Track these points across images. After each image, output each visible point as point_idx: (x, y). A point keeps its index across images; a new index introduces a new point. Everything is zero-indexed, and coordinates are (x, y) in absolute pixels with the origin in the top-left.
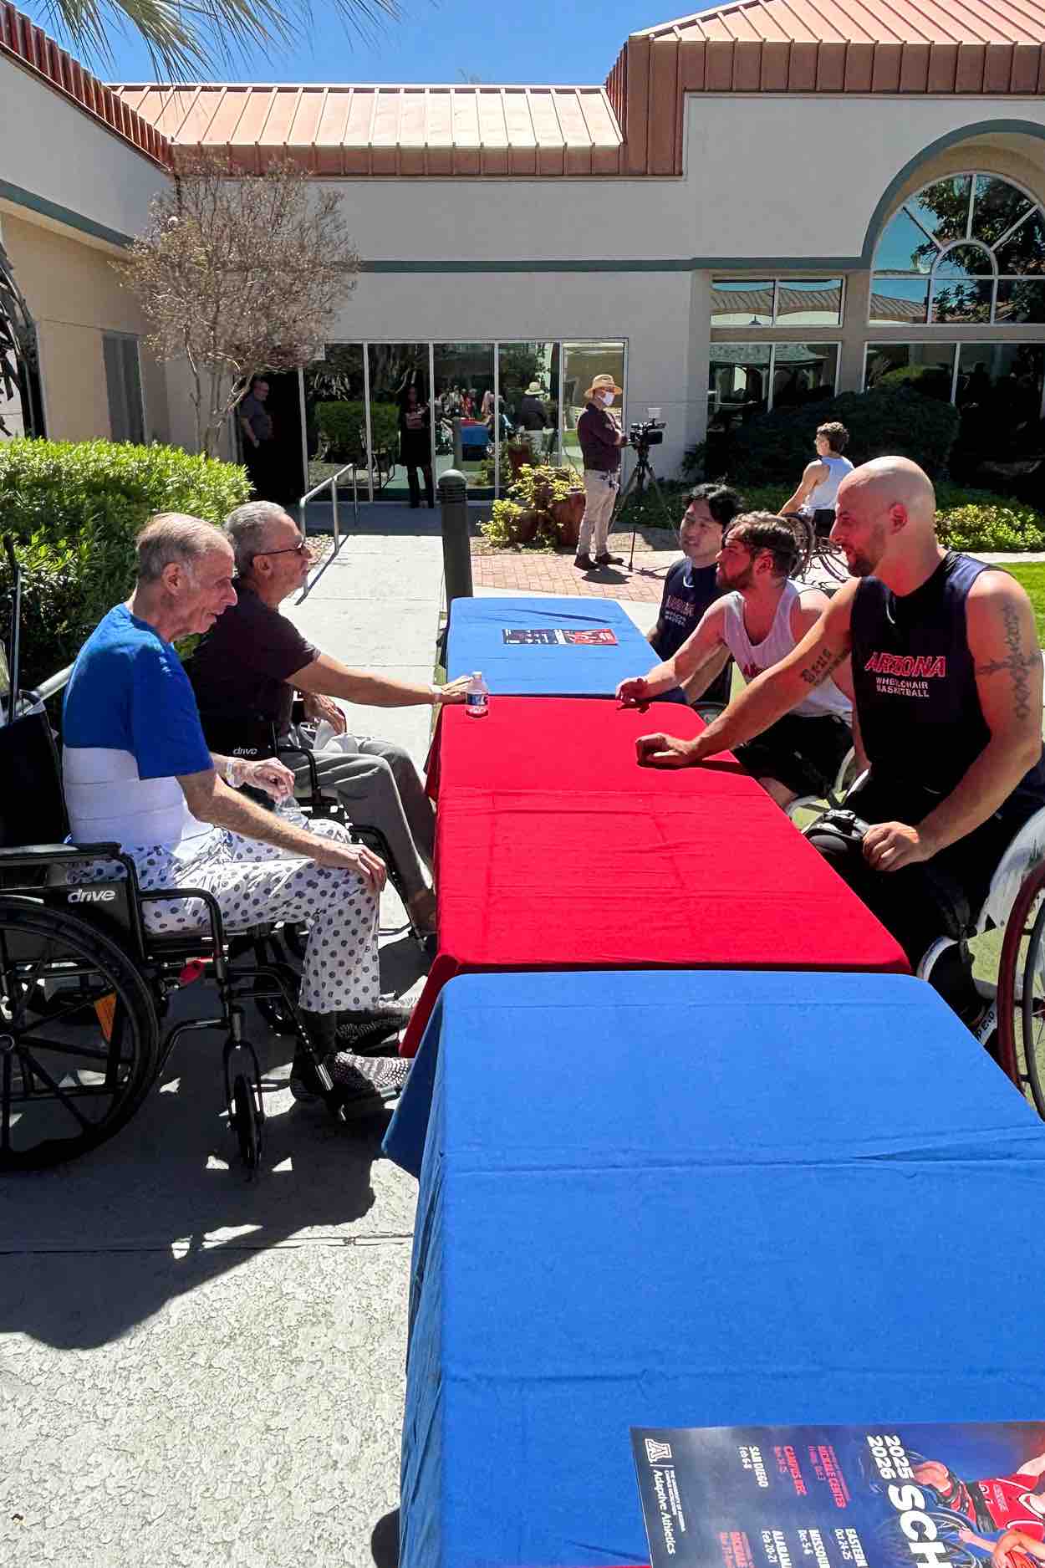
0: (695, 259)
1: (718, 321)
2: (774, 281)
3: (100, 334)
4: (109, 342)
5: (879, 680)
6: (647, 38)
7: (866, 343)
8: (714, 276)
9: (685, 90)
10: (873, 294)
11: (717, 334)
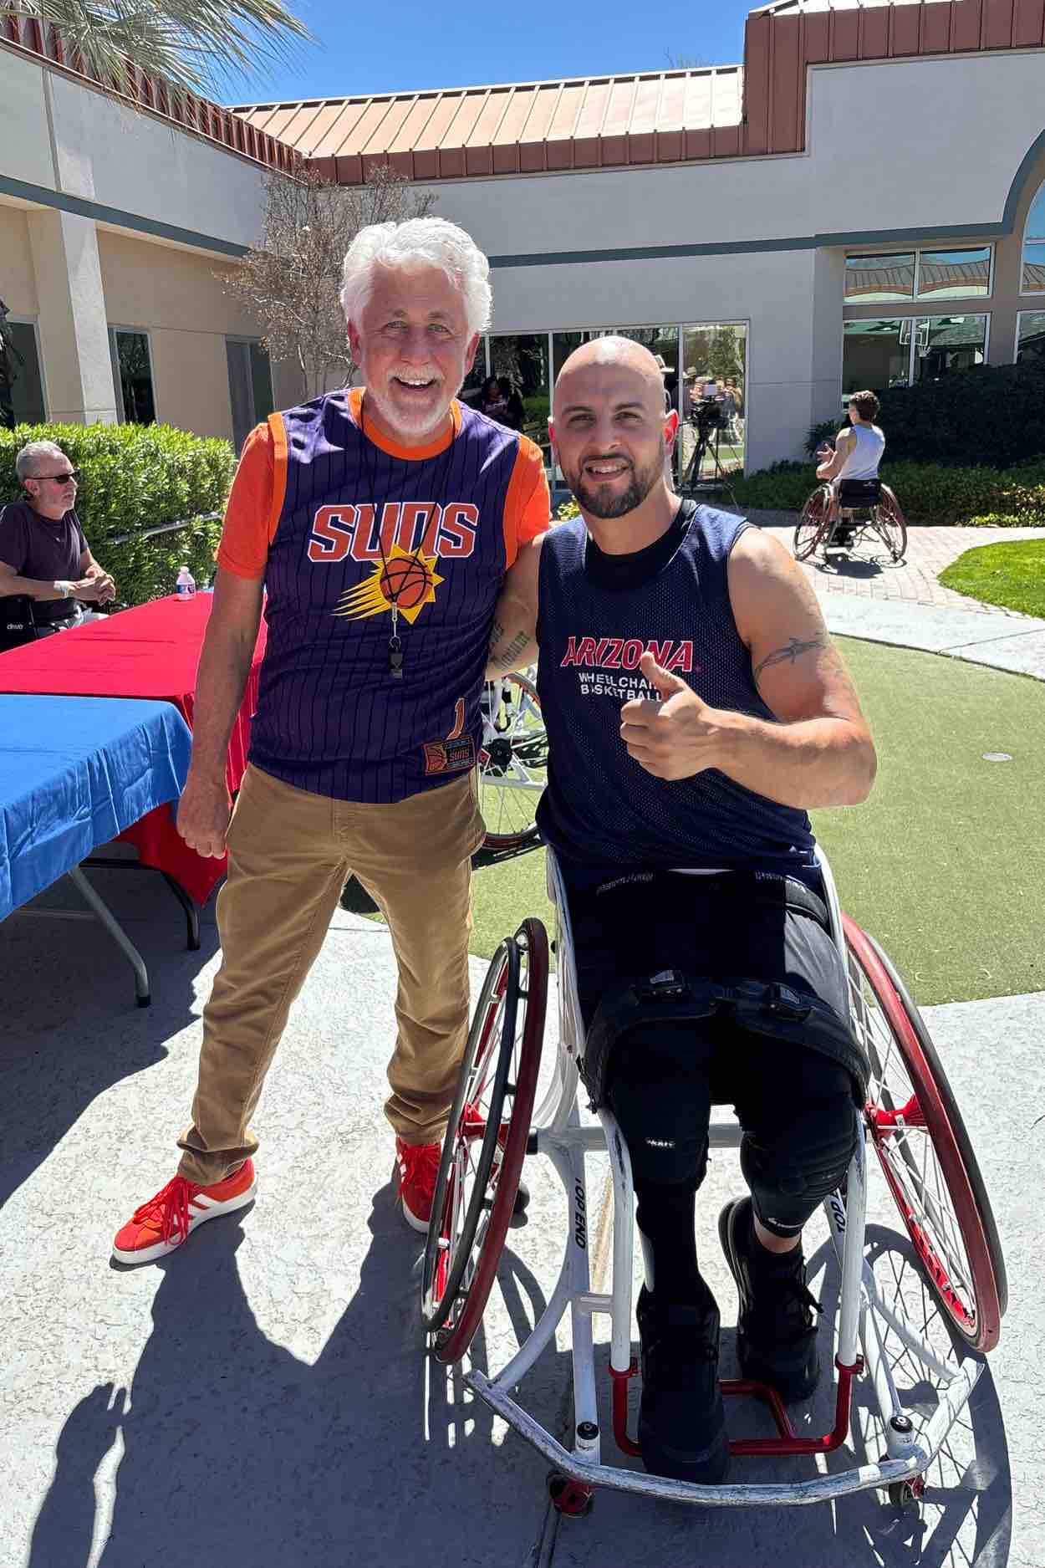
0: (817, 236)
1: (849, 300)
2: (914, 253)
3: (222, 340)
4: (235, 348)
5: (583, 677)
6: (766, 13)
7: (1019, 314)
8: (846, 251)
9: (807, 63)
10: (1026, 264)
11: (849, 311)
